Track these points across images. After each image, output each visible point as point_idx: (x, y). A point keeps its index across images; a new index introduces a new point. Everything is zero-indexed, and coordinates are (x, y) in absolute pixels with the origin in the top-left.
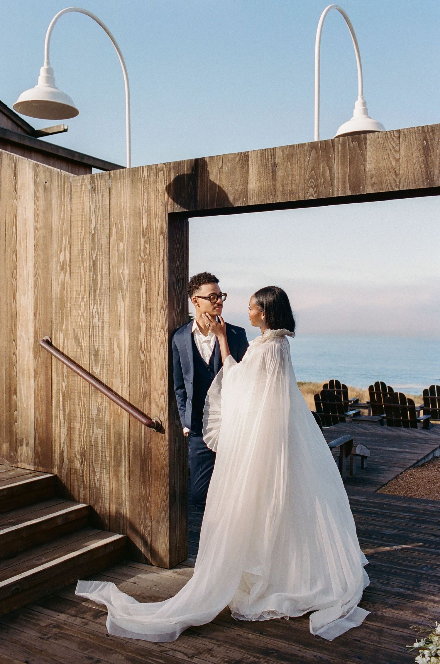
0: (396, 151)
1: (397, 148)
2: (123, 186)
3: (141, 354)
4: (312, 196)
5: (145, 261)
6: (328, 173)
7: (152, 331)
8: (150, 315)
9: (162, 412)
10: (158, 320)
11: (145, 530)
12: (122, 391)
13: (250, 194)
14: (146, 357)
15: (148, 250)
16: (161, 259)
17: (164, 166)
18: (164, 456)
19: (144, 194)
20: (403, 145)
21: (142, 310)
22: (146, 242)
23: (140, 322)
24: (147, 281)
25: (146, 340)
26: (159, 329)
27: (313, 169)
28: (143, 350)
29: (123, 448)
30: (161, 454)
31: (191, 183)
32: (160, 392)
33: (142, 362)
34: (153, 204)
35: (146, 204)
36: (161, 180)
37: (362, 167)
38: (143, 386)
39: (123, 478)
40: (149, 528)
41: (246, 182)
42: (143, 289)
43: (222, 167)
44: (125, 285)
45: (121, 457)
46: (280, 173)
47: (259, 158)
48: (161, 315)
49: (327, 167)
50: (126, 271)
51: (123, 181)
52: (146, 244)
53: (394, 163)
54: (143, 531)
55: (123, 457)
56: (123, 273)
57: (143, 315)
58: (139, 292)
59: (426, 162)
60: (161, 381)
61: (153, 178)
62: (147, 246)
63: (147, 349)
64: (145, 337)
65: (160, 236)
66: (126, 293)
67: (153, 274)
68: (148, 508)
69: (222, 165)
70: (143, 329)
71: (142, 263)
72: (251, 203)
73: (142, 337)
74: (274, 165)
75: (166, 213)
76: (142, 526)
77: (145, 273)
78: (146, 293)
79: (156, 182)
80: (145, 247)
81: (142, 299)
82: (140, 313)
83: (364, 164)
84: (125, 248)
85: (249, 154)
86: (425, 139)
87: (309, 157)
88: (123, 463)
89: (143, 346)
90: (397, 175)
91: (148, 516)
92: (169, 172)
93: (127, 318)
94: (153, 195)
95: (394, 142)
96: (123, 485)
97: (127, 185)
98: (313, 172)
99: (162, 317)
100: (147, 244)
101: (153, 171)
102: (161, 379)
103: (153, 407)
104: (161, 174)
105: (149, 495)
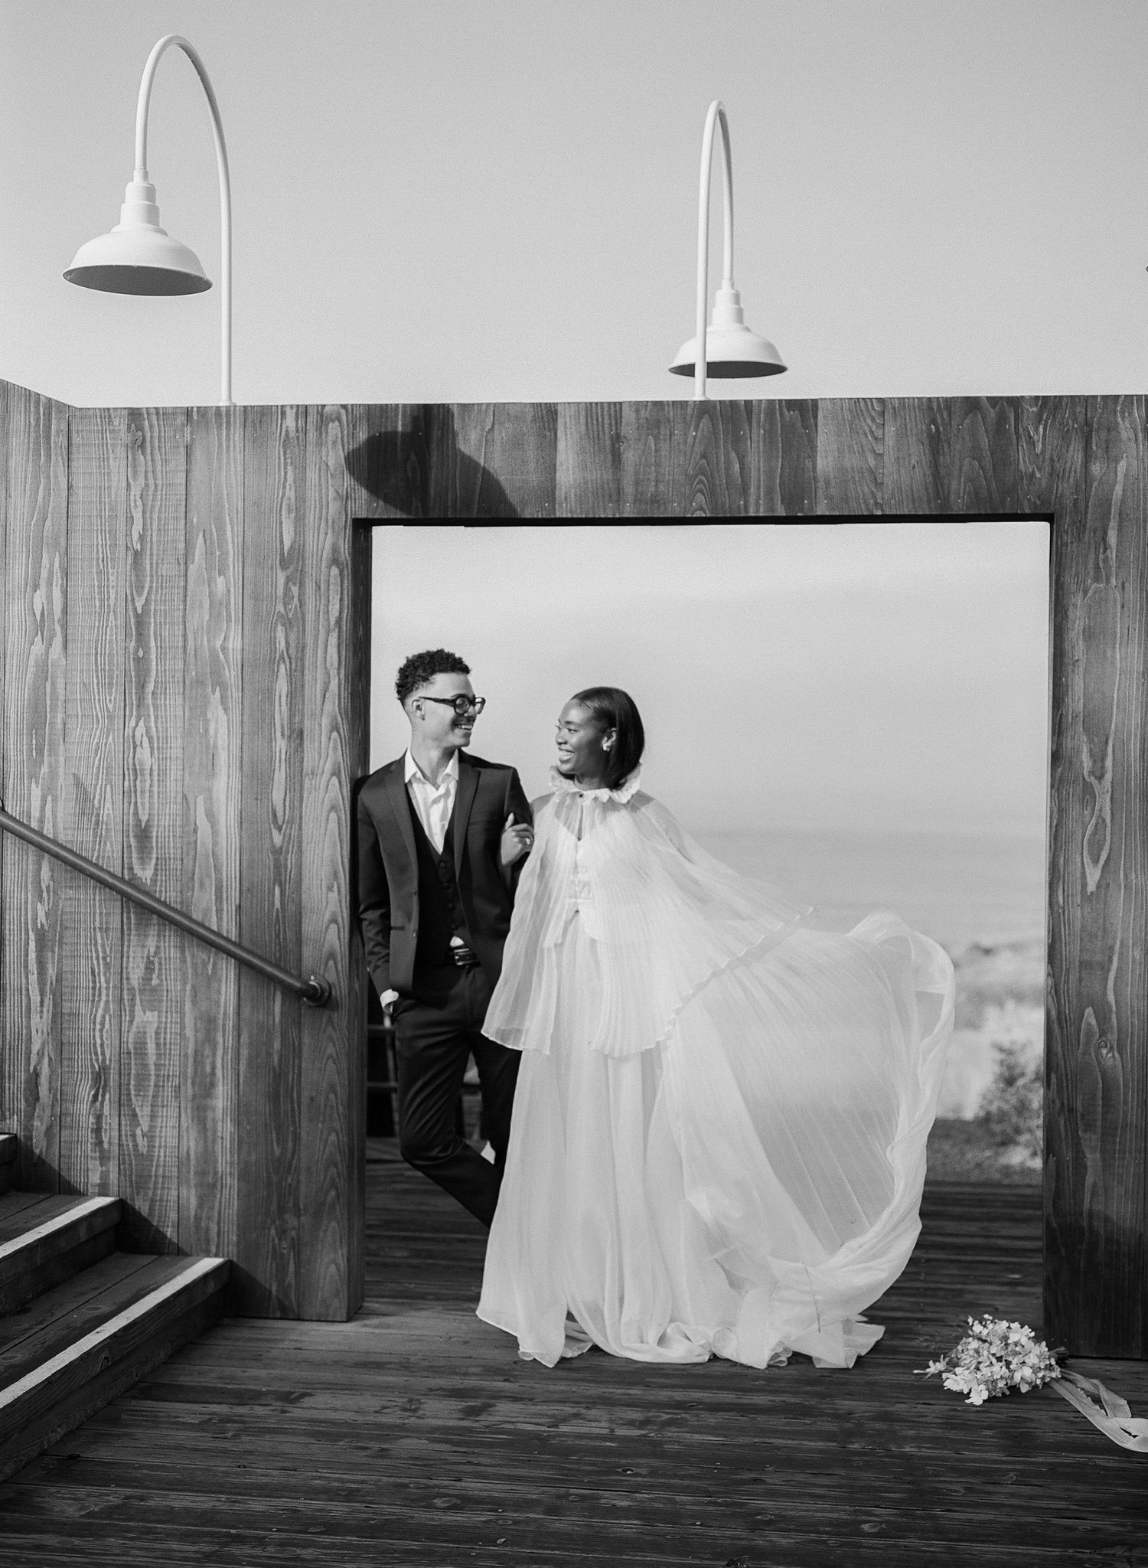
0: (876, 439)
1: (879, 433)
2: (228, 447)
3: (275, 832)
4: (702, 509)
5: (288, 624)
6: (737, 467)
7: (307, 781)
8: (301, 744)
9: (331, 963)
10: (323, 755)
11: (280, 1240)
12: (220, 919)
13: (560, 494)
14: (288, 839)
15: (296, 599)
16: (333, 620)
17: (343, 412)
18: (335, 1063)
19: (285, 468)
20: (891, 429)
21: (279, 734)
22: (288, 580)
23: (271, 760)
24: (294, 666)
25: (288, 799)
26: (326, 776)
27: (704, 456)
28: (280, 822)
29: (220, 1052)
30: (328, 1059)
31: (413, 457)
32: (327, 917)
33: (277, 852)
34: (312, 495)
35: (291, 493)
36: (334, 443)
37: (808, 464)
38: (277, 904)
39: (220, 1124)
40: (293, 1233)
41: (551, 468)
42: (282, 686)
43: (492, 429)
44: (231, 675)
45: (213, 1074)
46: (630, 457)
47: (582, 420)
48: (331, 745)
49: (733, 454)
50: (235, 643)
51: (228, 435)
52: (290, 583)
53: (871, 461)
54: (276, 1240)
55: (219, 1073)
56: (224, 649)
57: (281, 745)
58: (269, 694)
59: (935, 465)
60: (331, 895)
61: (312, 435)
62: (295, 590)
63: (291, 821)
64: (286, 794)
65: (329, 568)
66: (235, 694)
67: (309, 652)
68: (290, 1185)
69: (493, 424)
70: (280, 776)
71: (280, 628)
72: (558, 515)
73: (278, 795)
74: (617, 439)
75: (346, 518)
76: (273, 1231)
77: (287, 650)
78: (291, 695)
79: (319, 444)
80: (287, 590)
81: (277, 708)
82: (271, 740)
83: (813, 456)
84: (232, 590)
85: (559, 408)
86: (934, 421)
87: (696, 430)
88: (221, 1088)
89: (280, 814)
90: (879, 485)
91: (291, 1204)
92: (354, 427)
93: (236, 750)
94: (312, 475)
95: (873, 420)
96: (220, 1141)
97: (239, 444)
98: (704, 461)
99: (335, 749)
100: (294, 584)
101: (312, 418)
102: (330, 888)
103: (307, 952)
104: (333, 428)
105: (293, 1156)
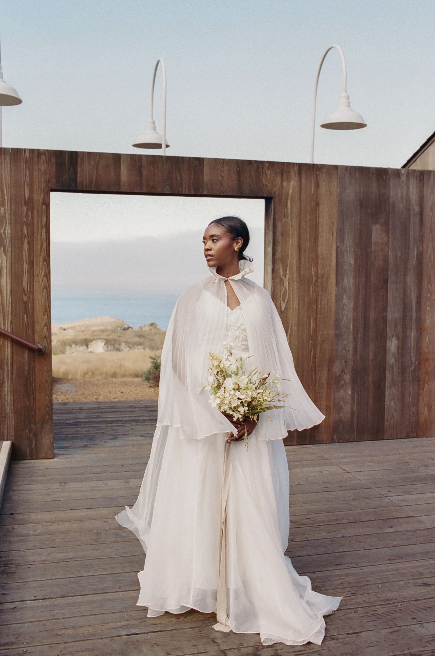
0: (221, 171)
1: (222, 169)
2: (4, 162)
3: (24, 296)
4: (168, 191)
5: (27, 225)
6: (179, 178)
7: (35, 279)
8: (33, 266)
9: (45, 340)
10: (41, 270)
11: (29, 433)
12: (4, 326)
13: (122, 184)
14: (28, 298)
15: (30, 216)
16: (44, 224)
17: (47, 152)
18: (47, 373)
19: (26, 170)
20: (226, 168)
21: (25, 262)
22: (27, 209)
23: (22, 271)
24: (30, 239)
25: (28, 285)
26: (42, 277)
27: (169, 174)
28: (26, 292)
29: (6, 372)
30: (45, 372)
31: (72, 169)
32: (43, 324)
33: (25, 303)
34: (36, 180)
35: (28, 179)
36: (43, 163)
37: (201, 178)
38: (25, 320)
39: (7, 396)
40: (34, 431)
41: (119, 175)
42: (26, 246)
43: (99, 161)
44: (7, 242)
45: (4, 379)
46: (145, 172)
47: (129, 160)
48: (44, 267)
49: (178, 174)
50: (8, 231)
51: (4, 158)
52: (28, 211)
53: (220, 178)
54: (28, 433)
55: (6, 379)
56: (4, 233)
57: (26, 266)
58: (22, 249)
59: (239, 180)
60: (45, 317)
61: (35, 160)
62: (30, 213)
63: (30, 293)
64: (28, 283)
65: (42, 205)
66: (8, 249)
67: (35, 235)
68: (32, 415)
69: (99, 159)
70: (25, 277)
71: (24, 226)
72: (121, 191)
73: (25, 283)
74: (140, 166)
75: (48, 189)
76: (27, 431)
77: (27, 234)
78: (29, 249)
79: (38, 162)
80: (27, 213)
81: (24, 253)
82: (22, 265)
83: (203, 176)
84: (7, 213)
85: (121, 155)
86: (238, 167)
87: (166, 165)
88: (7, 384)
89: (26, 290)
90: (222, 185)
91: (33, 421)
92: (51, 157)
93: (9, 268)
94: (36, 174)
95: (221, 165)
96: (7, 402)
97: (9, 161)
98: (169, 175)
99: (45, 267)
100: (30, 211)
101: (35, 154)
102: (44, 315)
103: (37, 337)
104: (43, 158)
105: (33, 404)
